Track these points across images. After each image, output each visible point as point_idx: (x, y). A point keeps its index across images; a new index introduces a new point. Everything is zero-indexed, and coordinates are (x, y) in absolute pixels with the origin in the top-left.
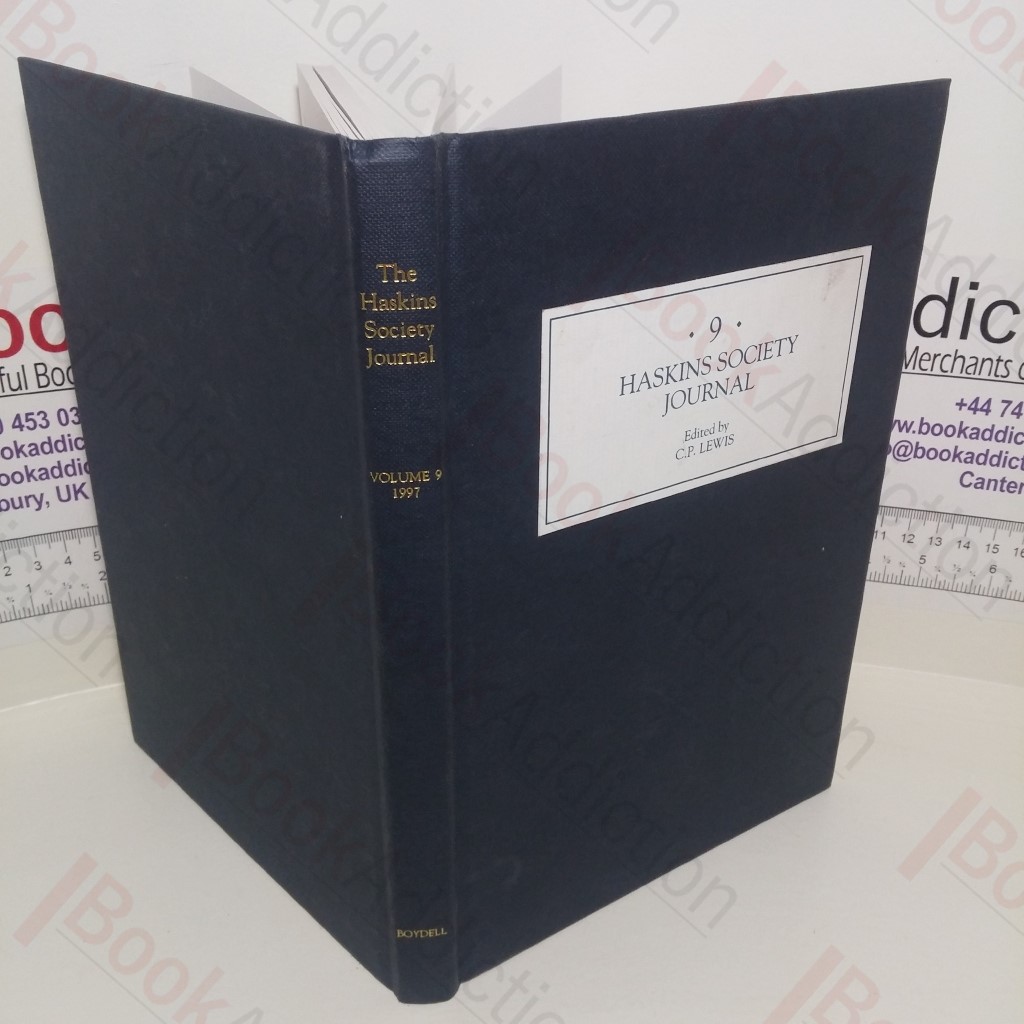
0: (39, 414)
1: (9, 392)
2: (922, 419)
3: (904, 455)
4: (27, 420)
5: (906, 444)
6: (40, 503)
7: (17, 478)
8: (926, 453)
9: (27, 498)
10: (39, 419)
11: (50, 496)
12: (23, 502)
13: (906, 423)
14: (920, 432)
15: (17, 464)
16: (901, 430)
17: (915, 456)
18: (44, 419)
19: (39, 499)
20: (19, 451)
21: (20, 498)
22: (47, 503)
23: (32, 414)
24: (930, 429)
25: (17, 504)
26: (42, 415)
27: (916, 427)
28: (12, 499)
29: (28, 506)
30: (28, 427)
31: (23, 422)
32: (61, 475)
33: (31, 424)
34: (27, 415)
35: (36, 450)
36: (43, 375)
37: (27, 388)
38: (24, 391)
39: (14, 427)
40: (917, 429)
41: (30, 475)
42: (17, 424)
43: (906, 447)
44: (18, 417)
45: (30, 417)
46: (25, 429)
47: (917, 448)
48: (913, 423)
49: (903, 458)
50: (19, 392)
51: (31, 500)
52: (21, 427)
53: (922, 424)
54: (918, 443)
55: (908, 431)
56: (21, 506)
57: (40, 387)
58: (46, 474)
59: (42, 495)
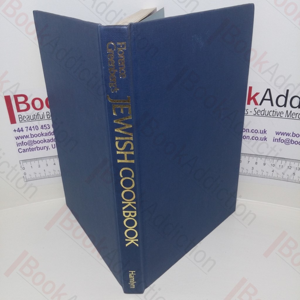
0: (47, 125)
1: (40, 119)
2: (293, 132)
3: (288, 143)
4: (44, 127)
5: (288, 140)
6: (47, 149)
7: (42, 142)
8: (294, 142)
9: (44, 147)
10: (47, 126)
11: (50, 147)
12: (43, 148)
13: (288, 133)
14: (293, 136)
15: (42, 138)
16: (287, 135)
17: (291, 143)
18: (49, 126)
19: (47, 147)
20: (42, 135)
21: (42, 147)
22: (49, 148)
23: (46, 125)
24: (296, 135)
25: (42, 149)
26: (48, 125)
27: (291, 135)
28: (41, 147)
29: (44, 149)
30: (45, 129)
31: (43, 127)
32: (53, 141)
33: (45, 128)
34: (44, 125)
35: (47, 134)
36: (49, 115)
37: (44, 118)
38: (44, 119)
39: (41, 128)
40: (292, 136)
41: (45, 141)
42: (42, 128)
43: (288, 141)
44: (42, 126)
45: (45, 126)
46: (44, 129)
47: (292, 141)
48: (290, 133)
49: (287, 144)
50: (42, 119)
51: (45, 148)
52: (43, 128)
53: (293, 134)
54: (292, 139)
55: (289, 136)
56: (43, 149)
57: (48, 118)
58: (49, 141)
59: (48, 146)
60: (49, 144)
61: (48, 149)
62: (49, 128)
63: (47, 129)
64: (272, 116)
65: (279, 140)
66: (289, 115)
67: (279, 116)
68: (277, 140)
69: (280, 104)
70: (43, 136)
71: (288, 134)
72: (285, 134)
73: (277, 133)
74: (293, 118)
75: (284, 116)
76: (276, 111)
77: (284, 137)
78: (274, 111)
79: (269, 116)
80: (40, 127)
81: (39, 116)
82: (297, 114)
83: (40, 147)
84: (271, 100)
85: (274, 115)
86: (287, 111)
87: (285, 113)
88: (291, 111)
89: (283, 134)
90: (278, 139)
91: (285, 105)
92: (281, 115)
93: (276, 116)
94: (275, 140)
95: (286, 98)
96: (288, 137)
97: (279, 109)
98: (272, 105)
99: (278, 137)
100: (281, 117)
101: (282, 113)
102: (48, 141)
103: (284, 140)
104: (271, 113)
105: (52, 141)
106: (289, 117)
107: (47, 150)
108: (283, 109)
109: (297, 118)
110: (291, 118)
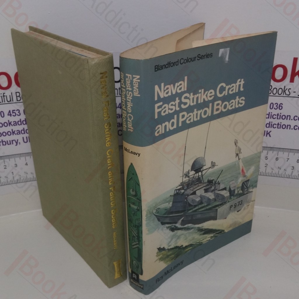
60: (19, 137)
61: (18, 144)
62: (19, 114)
63: (17, 116)
70: (11, 125)
80: (6, 114)
81: (5, 97)
83: (6, 142)
102: (17, 133)
105: (23, 132)
107: (16, 145)
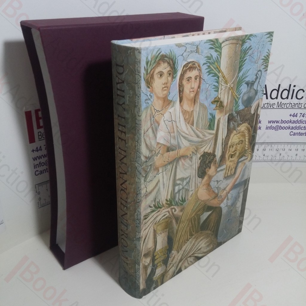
64: (266, 108)
65: (271, 128)
66: (280, 106)
67: (272, 107)
68: (269, 128)
69: (273, 97)
71: (278, 122)
72: (276, 122)
73: (270, 122)
74: (282, 108)
75: (275, 106)
76: (270, 103)
77: (274, 125)
78: (268, 104)
79: (264, 108)
82: (285, 104)
84: (266, 94)
85: (268, 107)
86: (278, 102)
87: (276, 104)
88: (281, 102)
89: (274, 122)
90: (270, 126)
91: (277, 98)
92: (274, 106)
93: (269, 108)
94: (267, 128)
95: (278, 91)
96: (277, 124)
97: (272, 101)
98: (267, 98)
99: (269, 125)
100: (273, 108)
101: (274, 104)
103: (275, 127)
104: (266, 106)
106: (279, 108)
108: (275, 101)
109: (285, 107)
110: (281, 108)
